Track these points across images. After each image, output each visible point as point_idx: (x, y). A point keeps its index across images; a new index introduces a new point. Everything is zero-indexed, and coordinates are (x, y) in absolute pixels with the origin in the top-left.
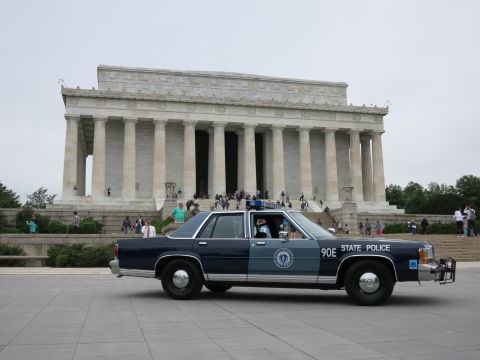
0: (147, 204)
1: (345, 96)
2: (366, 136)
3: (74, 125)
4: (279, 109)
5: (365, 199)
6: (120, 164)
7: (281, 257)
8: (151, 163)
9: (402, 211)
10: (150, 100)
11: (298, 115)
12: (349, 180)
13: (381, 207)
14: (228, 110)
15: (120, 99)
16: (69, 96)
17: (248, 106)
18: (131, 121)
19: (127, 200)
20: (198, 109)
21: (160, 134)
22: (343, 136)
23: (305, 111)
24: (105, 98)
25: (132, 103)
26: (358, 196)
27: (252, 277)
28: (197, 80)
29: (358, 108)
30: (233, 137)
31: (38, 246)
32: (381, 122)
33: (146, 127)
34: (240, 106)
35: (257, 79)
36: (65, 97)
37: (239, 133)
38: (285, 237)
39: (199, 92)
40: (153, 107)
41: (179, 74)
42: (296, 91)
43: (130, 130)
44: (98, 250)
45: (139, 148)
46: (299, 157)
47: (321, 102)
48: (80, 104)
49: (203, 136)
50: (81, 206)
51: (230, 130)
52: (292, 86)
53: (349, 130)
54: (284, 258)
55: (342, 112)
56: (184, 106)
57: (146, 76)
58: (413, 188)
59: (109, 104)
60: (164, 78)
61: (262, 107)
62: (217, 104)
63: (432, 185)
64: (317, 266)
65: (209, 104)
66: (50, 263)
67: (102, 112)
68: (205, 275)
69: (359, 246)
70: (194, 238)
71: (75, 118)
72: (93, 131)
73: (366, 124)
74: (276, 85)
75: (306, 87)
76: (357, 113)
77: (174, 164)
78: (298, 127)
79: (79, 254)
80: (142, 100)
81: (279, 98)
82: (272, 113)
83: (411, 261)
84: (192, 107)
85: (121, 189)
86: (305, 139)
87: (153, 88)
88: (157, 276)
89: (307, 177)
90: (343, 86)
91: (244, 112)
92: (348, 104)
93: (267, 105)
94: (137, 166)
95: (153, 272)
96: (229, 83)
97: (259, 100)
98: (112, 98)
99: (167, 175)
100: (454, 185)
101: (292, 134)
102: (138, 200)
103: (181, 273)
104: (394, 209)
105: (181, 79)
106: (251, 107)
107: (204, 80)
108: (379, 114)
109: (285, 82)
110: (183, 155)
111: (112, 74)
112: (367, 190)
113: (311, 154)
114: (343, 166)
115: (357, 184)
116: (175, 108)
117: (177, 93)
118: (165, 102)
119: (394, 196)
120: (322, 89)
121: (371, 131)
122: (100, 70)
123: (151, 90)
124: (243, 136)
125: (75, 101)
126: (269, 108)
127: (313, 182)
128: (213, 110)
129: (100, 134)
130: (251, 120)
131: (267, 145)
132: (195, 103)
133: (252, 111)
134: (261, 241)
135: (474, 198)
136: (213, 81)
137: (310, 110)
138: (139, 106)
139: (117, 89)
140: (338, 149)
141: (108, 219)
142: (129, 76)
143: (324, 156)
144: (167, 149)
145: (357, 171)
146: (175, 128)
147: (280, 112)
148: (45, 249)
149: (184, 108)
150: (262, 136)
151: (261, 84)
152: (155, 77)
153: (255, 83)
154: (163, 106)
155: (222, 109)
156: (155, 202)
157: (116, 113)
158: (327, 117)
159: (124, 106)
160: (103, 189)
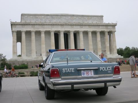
0: (40, 58)
1: (103, 20)
2: (110, 33)
3: (15, 34)
4: (81, 25)
5: (110, 54)
6: (30, 46)
8: (40, 45)
9: (122, 57)
10: (39, 25)
11: (88, 27)
12: (105, 47)
13: (116, 56)
14: (65, 27)
15: (29, 25)
16: (13, 25)
17: (71, 25)
18: (33, 31)
19: (33, 57)
20: (55, 27)
21: (43, 35)
22: (102, 33)
23: (90, 25)
24: (25, 25)
25: (34, 26)
26: (108, 53)
28: (54, 17)
29: (107, 24)
30: (66, 35)
32: (115, 28)
33: (38, 33)
34: (68, 25)
35: (73, 16)
36: (12, 25)
37: (68, 33)
39: (54, 21)
40: (40, 27)
41: (48, 15)
42: (86, 19)
43: (33, 35)
45: (36, 40)
46: (88, 40)
47: (95, 22)
48: (17, 27)
49: (57, 35)
50: (19, 60)
51: (65, 33)
52: (85, 17)
53: (104, 31)
55: (102, 25)
56: (50, 26)
57: (37, 16)
58: (127, 49)
59: (26, 27)
60: (43, 17)
61: (76, 25)
63: (133, 48)
65: (58, 25)
67: (24, 29)
71: (15, 32)
73: (110, 29)
74: (80, 17)
75: (90, 17)
76: (107, 25)
77: (48, 44)
78: (88, 31)
80: (37, 25)
81: (81, 22)
82: (79, 27)
84: (53, 26)
85: (31, 54)
86: (90, 35)
89: (91, 47)
90: (102, 16)
91: (70, 27)
92: (104, 23)
93: (77, 24)
94: (36, 46)
96: (64, 17)
97: (74, 23)
98: (27, 25)
99: (46, 48)
101: (86, 33)
102: (37, 57)
104: (120, 56)
105: (48, 17)
106: (72, 25)
107: (56, 17)
108: (114, 26)
109: (83, 16)
110: (50, 41)
111: (26, 16)
112: (111, 50)
113: (92, 39)
114: (103, 43)
115: (108, 49)
116: (47, 27)
117: (48, 22)
118: (44, 25)
119: (120, 52)
120: (95, 18)
121: (111, 31)
122: (22, 15)
123: (39, 21)
124: (70, 34)
125: (15, 26)
126: (78, 25)
127: (93, 48)
128: (60, 27)
129: (23, 36)
130: (72, 29)
131: (78, 37)
132: (54, 25)
133: (72, 26)
136: (59, 17)
137: (91, 25)
138: (36, 27)
139: (28, 21)
140: (101, 37)
141: (29, 64)
142: (31, 17)
143: (96, 40)
144: (45, 41)
145: (108, 45)
146: (48, 33)
147: (82, 26)
149: (50, 27)
150: (76, 34)
151: (75, 17)
152: (40, 16)
154: (43, 26)
155: (62, 26)
156: (42, 57)
157: (29, 29)
158: (97, 27)
159: (31, 27)
160: (26, 54)
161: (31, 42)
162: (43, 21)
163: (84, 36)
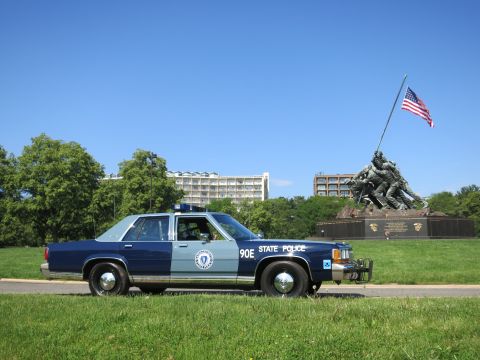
7: (202, 259)
54: (204, 260)
68: (130, 277)
70: (120, 240)
88: (85, 278)
95: (81, 275)
134: (184, 243)
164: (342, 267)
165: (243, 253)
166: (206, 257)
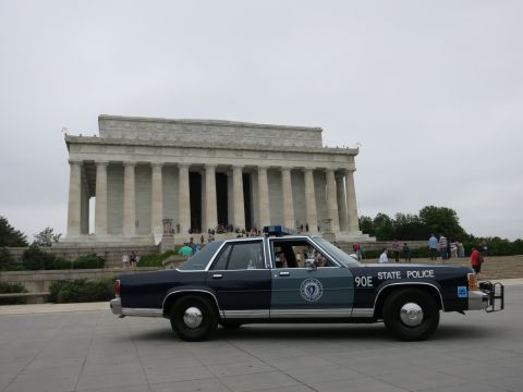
0: (146, 240)
1: (320, 139)
2: (340, 174)
3: (78, 170)
4: (263, 151)
5: (341, 229)
6: (120, 204)
7: (309, 289)
8: (149, 203)
9: (374, 239)
10: (147, 146)
11: (280, 156)
12: (327, 212)
13: (356, 235)
14: (218, 153)
15: (119, 145)
16: (71, 143)
17: (236, 150)
18: (130, 164)
19: (129, 236)
20: (191, 153)
21: (157, 176)
22: (320, 174)
23: (285, 152)
24: (106, 145)
25: (131, 149)
26: (335, 227)
27: (276, 313)
28: (189, 127)
29: (333, 149)
30: (223, 178)
31: (40, 283)
32: (353, 162)
33: (144, 170)
34: (229, 149)
35: (242, 126)
36: (68, 143)
37: (228, 174)
38: (312, 266)
39: (191, 138)
40: (150, 152)
41: (173, 122)
42: (278, 136)
43: (130, 174)
44: (100, 284)
45: (138, 190)
46: (282, 194)
47: (300, 144)
48: (83, 150)
49: (196, 177)
50: (85, 243)
51: (221, 171)
52: (274, 131)
53: (325, 169)
54: (312, 290)
55: (319, 153)
56: (178, 150)
57: (143, 125)
58: (381, 219)
59: (110, 150)
60: (159, 126)
61: (248, 150)
62: (209, 149)
63: (398, 215)
64: (351, 297)
65: (201, 148)
66: (52, 299)
67: (103, 157)
68: (221, 312)
69: (398, 273)
70: (206, 270)
71: (78, 163)
72: (95, 175)
73: (339, 163)
74: (261, 131)
75: (286, 132)
76: (332, 154)
77: (170, 203)
78: (280, 167)
79: (81, 289)
80: (140, 146)
81: (263, 142)
82: (257, 156)
83: (459, 288)
84: (186, 151)
85: (121, 226)
86: (287, 178)
87: (150, 134)
88: (165, 315)
89: (289, 211)
90: (320, 131)
91: (232, 154)
92: (324, 146)
93: (253, 148)
94: (137, 206)
95: (160, 311)
96: (219, 129)
97: (244, 144)
98: (113, 145)
99: (164, 212)
100: (418, 214)
101: (275, 173)
102: (138, 236)
103: (193, 311)
104: (367, 237)
105: (175, 127)
106: (238, 150)
107: (196, 127)
108: (351, 154)
109: (268, 128)
110: (178, 194)
111: (112, 123)
112: (342, 221)
113: (293, 190)
114: (321, 201)
115: (334, 216)
116: (170, 152)
117: (172, 139)
118: (161, 147)
119: (365, 226)
120: (300, 133)
121: (344, 169)
122: (102, 119)
123: (148, 136)
124: (232, 176)
125: (78, 147)
126: (255, 151)
127: (295, 215)
128: (205, 154)
129: (102, 177)
130: (239, 162)
132: (188, 148)
133: (240, 153)
134: (285, 271)
135: (436, 226)
136: (205, 128)
137: (291, 152)
138: (138, 151)
139: (117, 136)
140: (316, 186)
141: (110, 254)
142: (127, 124)
143: (303, 192)
144: (164, 190)
145: (334, 206)
146: (171, 170)
147: (264, 154)
148: (47, 285)
149: (178, 152)
150: (249, 176)
151: (247, 130)
152: (150, 124)
153: (241, 129)
154: (159, 151)
155: (212, 152)
156: (153, 238)
157: (117, 158)
158: (306, 157)
159: (123, 152)
160: (106, 226)
161: (123, 196)
162: (159, 137)
163: (270, 182)
164: (480, 293)
165: (359, 281)
166: (314, 287)
